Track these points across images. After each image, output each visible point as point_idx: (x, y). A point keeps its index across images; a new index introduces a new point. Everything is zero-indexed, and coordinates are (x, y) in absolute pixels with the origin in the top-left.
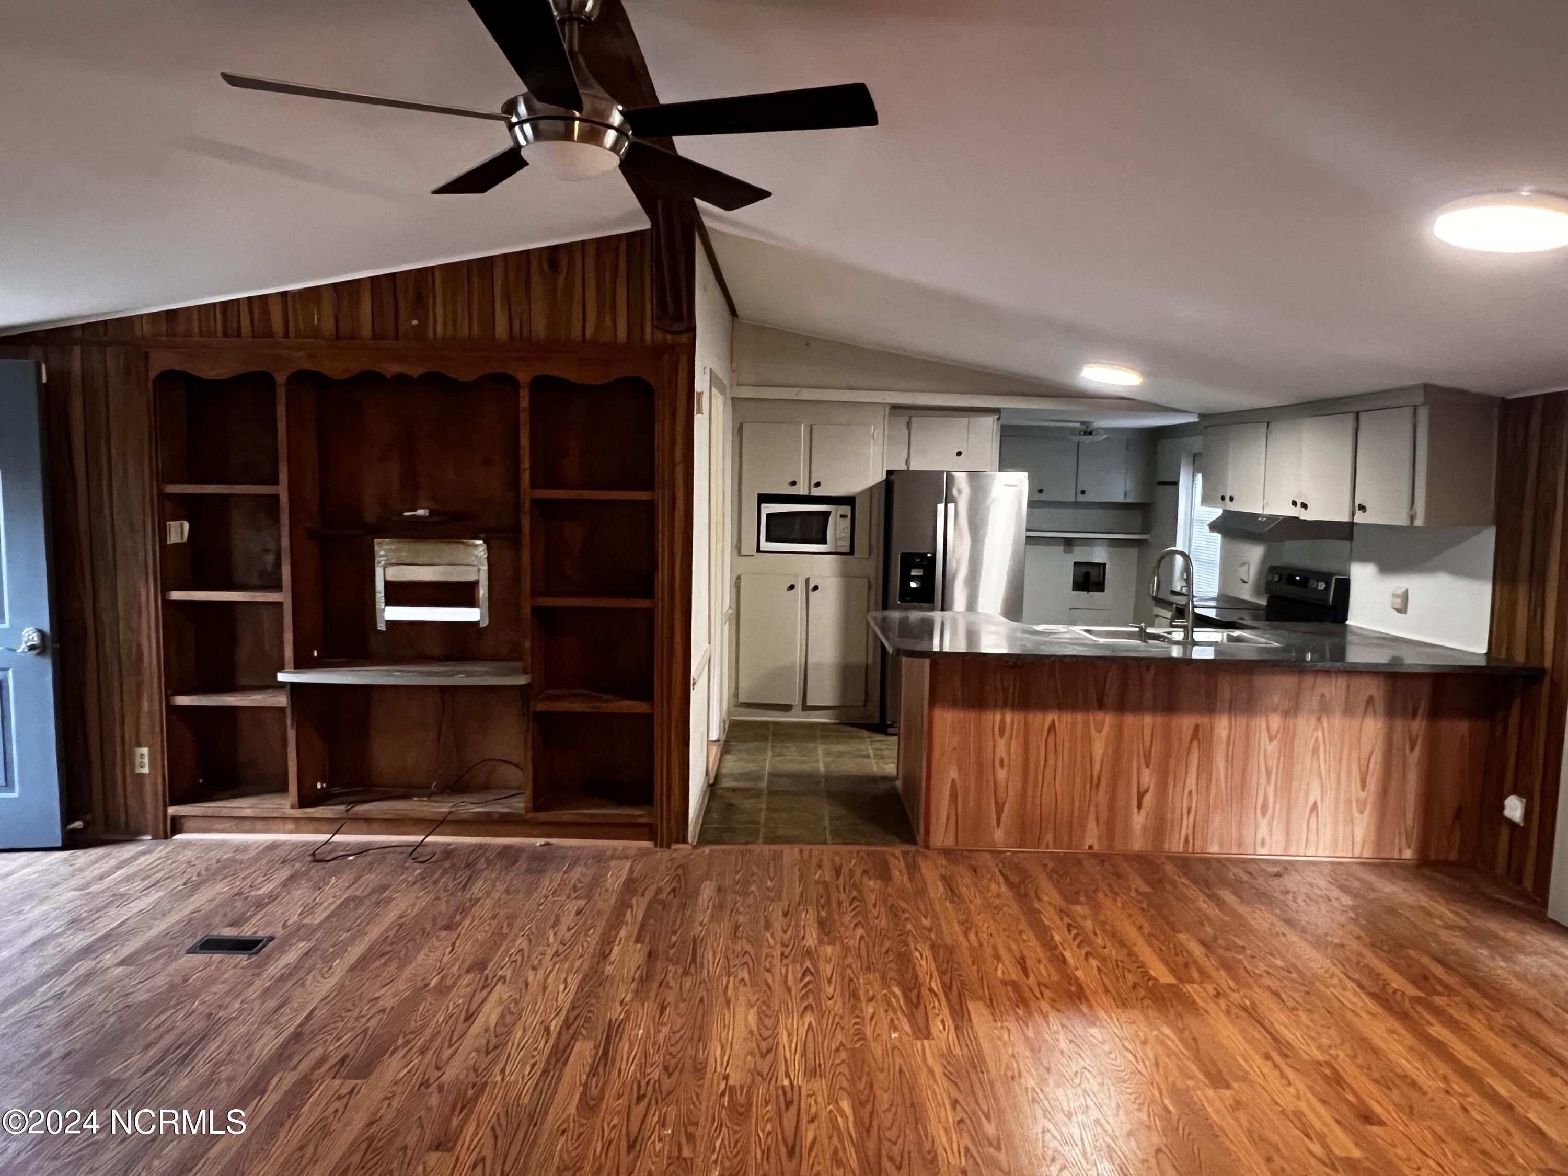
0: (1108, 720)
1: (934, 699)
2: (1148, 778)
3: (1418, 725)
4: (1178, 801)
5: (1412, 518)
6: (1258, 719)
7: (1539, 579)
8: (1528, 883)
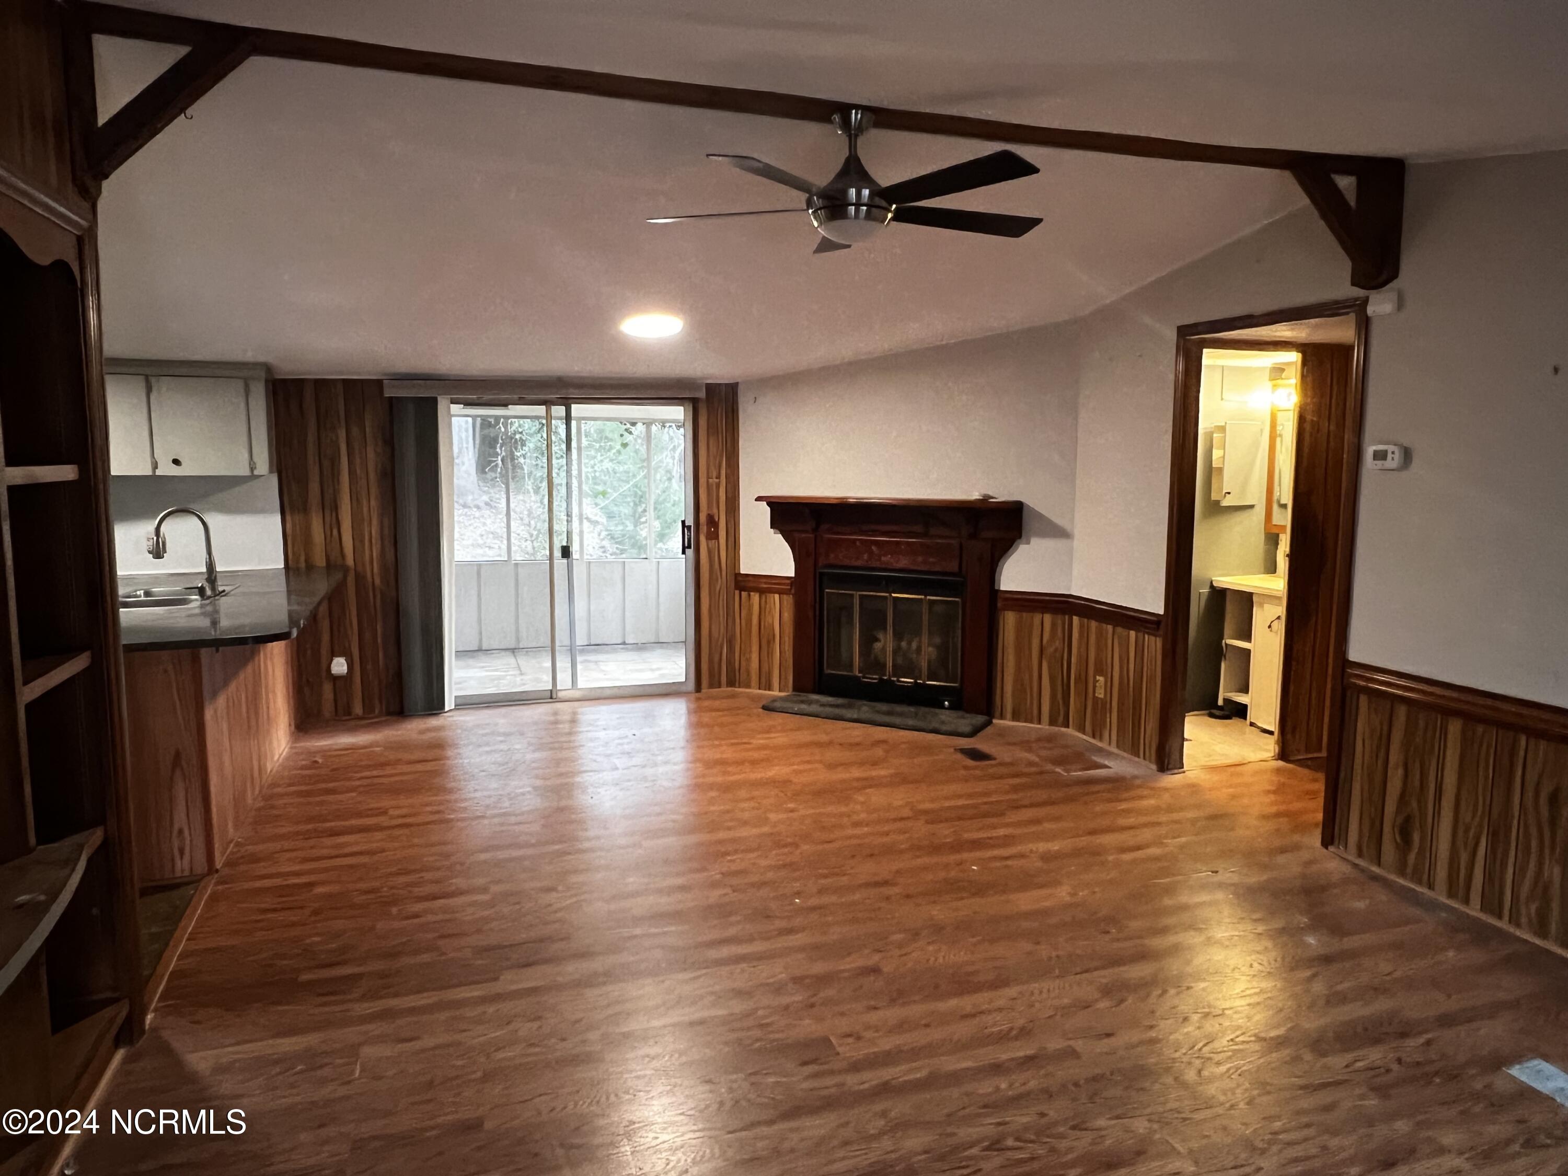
7: (330, 507)
8: (358, 709)
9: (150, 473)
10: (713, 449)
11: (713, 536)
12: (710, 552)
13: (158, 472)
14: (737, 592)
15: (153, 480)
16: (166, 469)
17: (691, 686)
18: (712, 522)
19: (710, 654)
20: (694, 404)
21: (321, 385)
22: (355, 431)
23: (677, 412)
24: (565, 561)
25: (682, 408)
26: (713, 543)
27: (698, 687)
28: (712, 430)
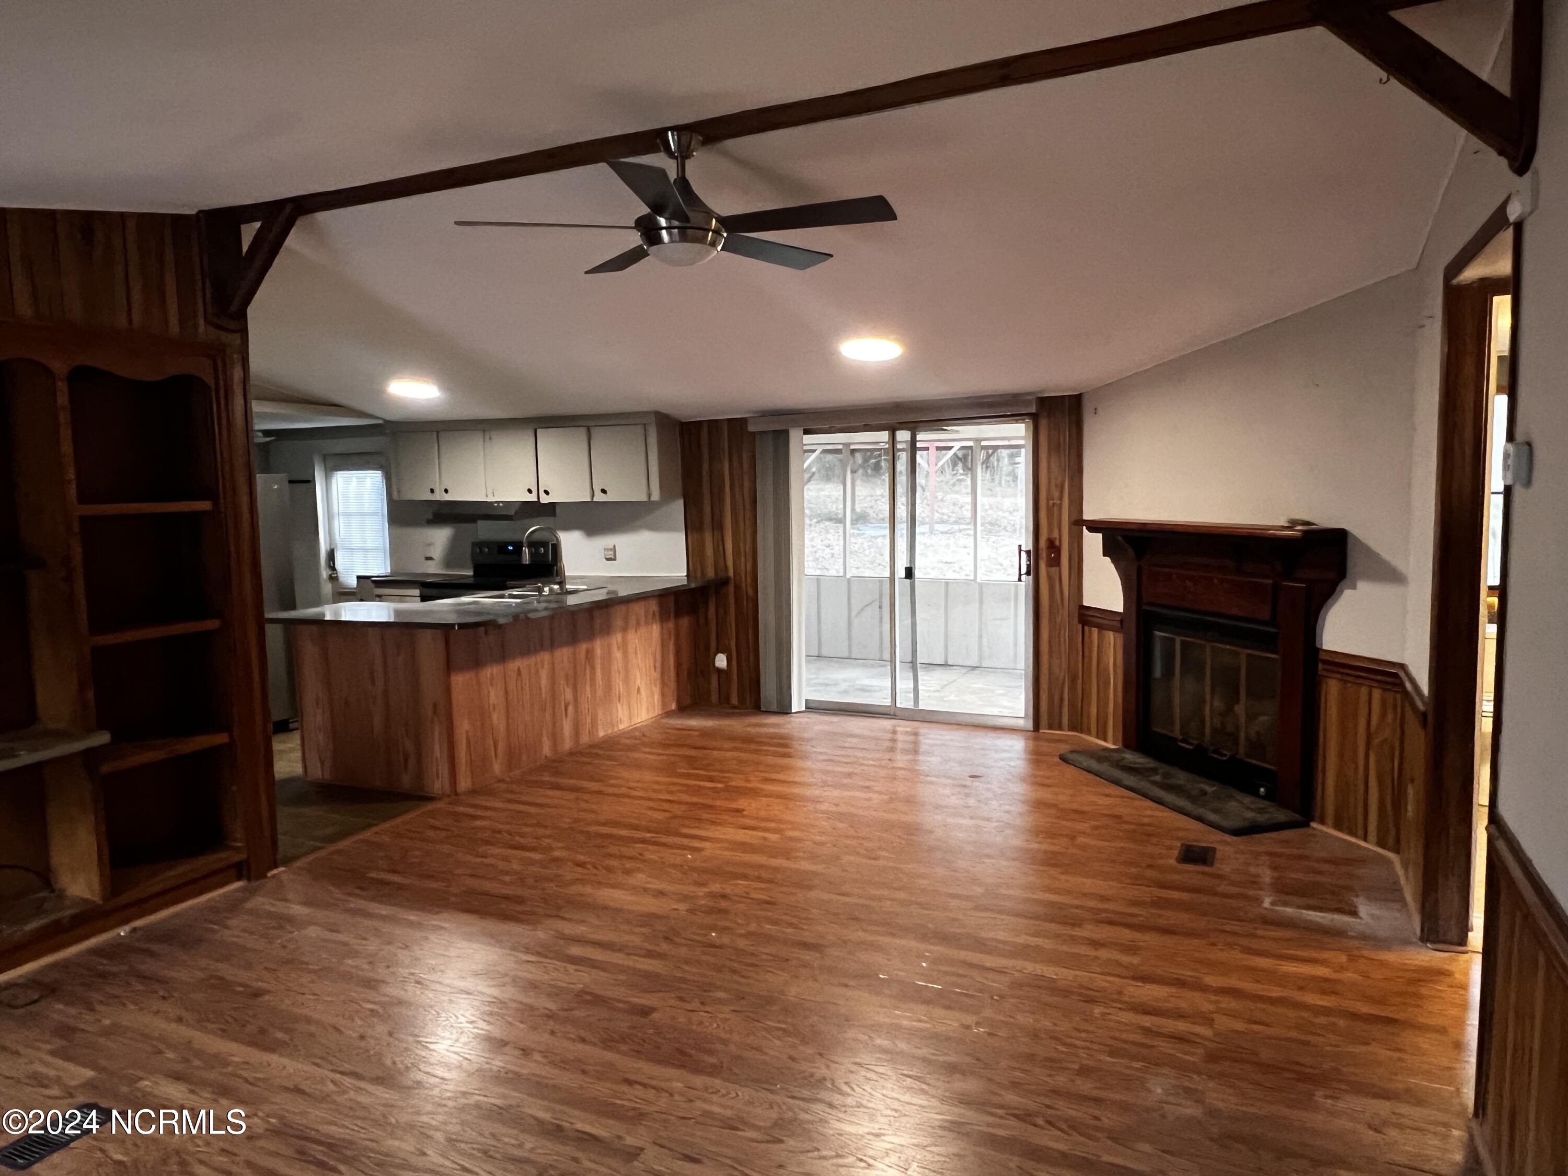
0: (546, 657)
1: (449, 667)
2: (568, 694)
3: (671, 625)
4: (584, 706)
5: (649, 495)
6: (617, 638)
7: (718, 526)
8: (734, 700)
9: (589, 500)
10: (1054, 467)
11: (1055, 562)
12: (1050, 578)
13: (595, 499)
14: (1080, 626)
15: (592, 505)
16: (600, 497)
17: (1030, 725)
18: (1054, 547)
19: (1050, 690)
20: (1035, 418)
21: (714, 425)
22: (735, 460)
23: (1018, 431)
24: (908, 581)
25: (1023, 425)
26: (1054, 570)
27: (1037, 726)
28: (1055, 448)
